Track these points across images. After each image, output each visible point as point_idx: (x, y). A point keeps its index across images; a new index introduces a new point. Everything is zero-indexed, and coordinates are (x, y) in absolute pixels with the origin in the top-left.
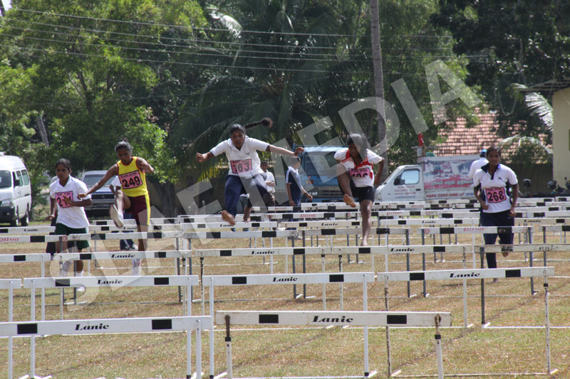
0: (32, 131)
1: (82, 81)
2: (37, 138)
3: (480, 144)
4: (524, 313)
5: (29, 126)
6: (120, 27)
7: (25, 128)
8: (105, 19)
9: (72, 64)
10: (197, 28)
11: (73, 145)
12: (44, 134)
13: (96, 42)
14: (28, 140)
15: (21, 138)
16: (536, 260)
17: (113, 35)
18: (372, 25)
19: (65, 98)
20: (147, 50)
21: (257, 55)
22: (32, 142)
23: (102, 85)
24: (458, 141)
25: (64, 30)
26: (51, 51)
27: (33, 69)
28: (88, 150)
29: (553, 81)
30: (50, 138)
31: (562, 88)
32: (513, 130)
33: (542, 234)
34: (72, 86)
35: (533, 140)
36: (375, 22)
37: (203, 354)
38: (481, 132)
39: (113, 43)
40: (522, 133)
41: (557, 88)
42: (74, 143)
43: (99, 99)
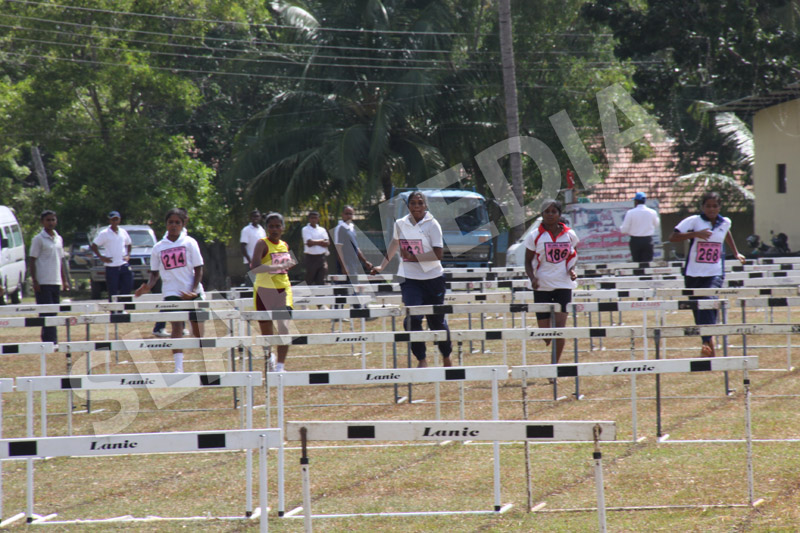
0: (26, 170)
1: (95, 98)
2: (31, 180)
3: (652, 184)
4: (716, 421)
5: (20, 164)
6: (149, 23)
7: (15, 166)
8: (127, 12)
9: (82, 76)
10: (255, 24)
11: (84, 189)
12: (41, 175)
13: (114, 44)
14: (19, 182)
15: (9, 180)
16: (732, 346)
17: (138, 35)
18: (501, 19)
19: (72, 124)
20: (186, 56)
21: (339, 61)
22: (26, 186)
23: (124, 104)
24: (622, 180)
25: (69, 28)
26: (52, 56)
27: (26, 84)
28: (103, 196)
29: (752, 97)
30: (52, 180)
31: (767, 106)
32: (698, 166)
33: (739, 310)
34: (81, 106)
35: (725, 179)
36: (505, 14)
37: (269, 481)
38: (655, 168)
39: (139, 46)
40: (710, 169)
41: (759, 106)
42: (85, 186)
43: (120, 124)
